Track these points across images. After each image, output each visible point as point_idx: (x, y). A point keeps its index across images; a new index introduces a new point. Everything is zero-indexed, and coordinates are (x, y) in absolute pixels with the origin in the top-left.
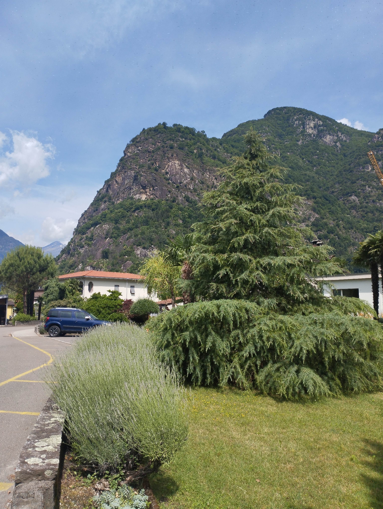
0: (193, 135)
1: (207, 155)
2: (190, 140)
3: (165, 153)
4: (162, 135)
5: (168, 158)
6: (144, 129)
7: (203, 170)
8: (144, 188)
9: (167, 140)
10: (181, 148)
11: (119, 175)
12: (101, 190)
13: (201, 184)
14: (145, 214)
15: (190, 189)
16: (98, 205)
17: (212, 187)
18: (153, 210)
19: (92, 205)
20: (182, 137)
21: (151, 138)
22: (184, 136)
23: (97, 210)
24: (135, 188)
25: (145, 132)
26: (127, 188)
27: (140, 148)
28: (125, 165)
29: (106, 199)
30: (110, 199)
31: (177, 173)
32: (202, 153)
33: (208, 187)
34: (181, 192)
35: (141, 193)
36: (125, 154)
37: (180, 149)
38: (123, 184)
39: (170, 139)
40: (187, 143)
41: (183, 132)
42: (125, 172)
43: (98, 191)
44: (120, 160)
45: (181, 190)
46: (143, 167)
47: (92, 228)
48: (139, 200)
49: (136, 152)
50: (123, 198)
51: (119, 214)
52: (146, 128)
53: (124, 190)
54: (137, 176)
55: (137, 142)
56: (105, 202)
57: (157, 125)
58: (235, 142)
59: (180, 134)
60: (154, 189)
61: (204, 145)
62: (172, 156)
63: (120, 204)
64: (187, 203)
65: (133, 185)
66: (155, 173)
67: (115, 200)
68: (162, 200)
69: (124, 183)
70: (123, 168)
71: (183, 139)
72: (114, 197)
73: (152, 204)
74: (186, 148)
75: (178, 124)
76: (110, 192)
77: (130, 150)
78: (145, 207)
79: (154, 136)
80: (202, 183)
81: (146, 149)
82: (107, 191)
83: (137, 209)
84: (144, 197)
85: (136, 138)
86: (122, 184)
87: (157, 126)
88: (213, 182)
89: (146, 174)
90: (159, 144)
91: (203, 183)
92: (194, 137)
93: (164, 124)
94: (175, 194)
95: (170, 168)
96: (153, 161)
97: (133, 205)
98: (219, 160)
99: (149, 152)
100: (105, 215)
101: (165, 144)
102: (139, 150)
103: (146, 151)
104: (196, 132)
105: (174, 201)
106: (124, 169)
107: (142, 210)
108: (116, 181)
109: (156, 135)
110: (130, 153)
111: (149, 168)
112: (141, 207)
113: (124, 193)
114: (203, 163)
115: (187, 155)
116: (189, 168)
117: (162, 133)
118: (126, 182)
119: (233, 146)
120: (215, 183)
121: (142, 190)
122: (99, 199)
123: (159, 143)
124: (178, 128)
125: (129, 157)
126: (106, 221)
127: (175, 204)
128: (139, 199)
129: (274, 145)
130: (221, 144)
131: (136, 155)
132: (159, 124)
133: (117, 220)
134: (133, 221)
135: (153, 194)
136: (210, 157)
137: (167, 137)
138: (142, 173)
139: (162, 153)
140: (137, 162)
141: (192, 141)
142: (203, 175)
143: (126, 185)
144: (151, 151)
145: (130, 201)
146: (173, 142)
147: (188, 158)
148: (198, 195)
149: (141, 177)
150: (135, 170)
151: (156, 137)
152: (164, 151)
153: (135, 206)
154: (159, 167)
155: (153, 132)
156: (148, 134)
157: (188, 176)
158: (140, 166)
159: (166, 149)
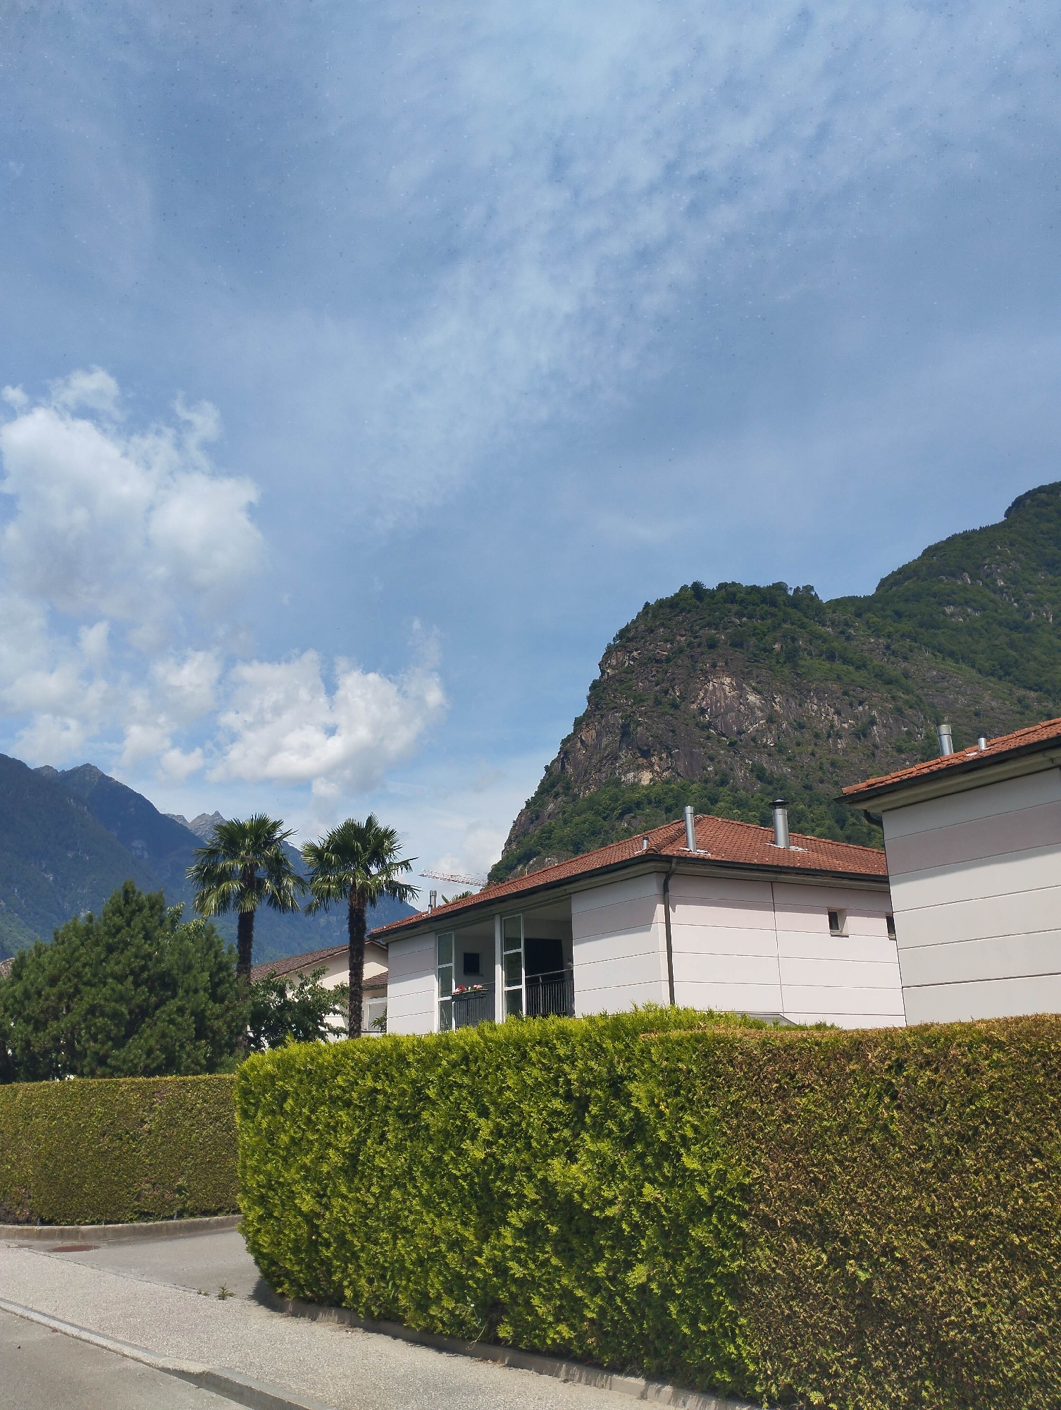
0: (773, 604)
1: (810, 654)
2: (763, 619)
3: (696, 662)
4: (689, 615)
5: (704, 673)
6: (647, 604)
7: (801, 692)
8: (646, 754)
9: (700, 629)
10: (737, 644)
11: (587, 725)
12: (553, 762)
13: (796, 729)
14: (646, 822)
15: (765, 746)
17: (829, 736)
18: (668, 810)
20: (740, 615)
21: (662, 625)
22: (745, 612)
23: (536, 818)
24: (625, 756)
25: (648, 612)
26: (608, 755)
28: (601, 698)
29: (559, 788)
31: (729, 709)
32: (796, 650)
33: (817, 736)
34: (742, 758)
35: (639, 768)
36: (603, 672)
37: (736, 646)
38: (597, 746)
39: (709, 625)
40: (755, 629)
41: (742, 601)
42: (602, 716)
43: (547, 768)
44: (591, 688)
45: (743, 751)
46: (643, 700)
47: (520, 868)
48: (635, 786)
49: (626, 665)
50: (599, 783)
51: (584, 826)
52: (652, 602)
53: (601, 761)
54: (629, 725)
55: (630, 640)
56: (556, 796)
57: (677, 590)
58: (907, 600)
59: (735, 608)
60: (670, 756)
61: (802, 626)
62: (714, 666)
63: (590, 799)
64: (759, 785)
65: (620, 749)
66: (672, 715)
67: (580, 790)
68: (693, 783)
69: (601, 745)
70: (598, 707)
71: (744, 619)
72: (576, 781)
73: (666, 793)
74: (753, 641)
75: (730, 581)
76: (570, 770)
77: (614, 662)
78: (650, 802)
79: (670, 619)
80: (801, 727)
81: (650, 655)
82: (563, 767)
83: (628, 810)
84: (646, 778)
85: (627, 629)
86: (595, 747)
87: (676, 595)
88: (832, 721)
89: (649, 718)
90: (683, 639)
91: (803, 727)
92: (773, 610)
93: (697, 586)
94: (726, 763)
95: (711, 699)
96: (665, 685)
97: (617, 800)
98: (846, 661)
99: (657, 661)
101: (696, 637)
102: (634, 659)
103: (650, 658)
104: (791, 593)
105: (723, 783)
106: (599, 709)
107: (639, 811)
108: (582, 742)
109: (675, 616)
110: (613, 668)
111: (658, 702)
112: (638, 805)
113: (600, 770)
114: (797, 674)
115: (754, 659)
116: (760, 693)
117: (689, 612)
118: (605, 741)
119: (899, 615)
120: (837, 723)
121: (641, 761)
122: (546, 789)
123: (682, 636)
124: (729, 592)
125: (610, 678)
126: (550, 846)
127: (724, 790)
128: (633, 784)
129: (1034, 592)
130: (859, 615)
131: (627, 673)
132: (682, 588)
133: (578, 844)
135: (669, 768)
136: (820, 656)
137: (703, 619)
138: (640, 716)
139: (688, 662)
140: (630, 688)
141: (769, 621)
142: (800, 705)
143: (605, 749)
144: (664, 658)
145: (612, 790)
146: (715, 629)
147: (758, 667)
148: (789, 759)
149: (637, 726)
150: (625, 711)
151: (674, 622)
152: (692, 656)
153: (624, 803)
154: (682, 698)
155: (668, 610)
156: (655, 616)
157: (759, 714)
158: (635, 698)
159: (699, 650)
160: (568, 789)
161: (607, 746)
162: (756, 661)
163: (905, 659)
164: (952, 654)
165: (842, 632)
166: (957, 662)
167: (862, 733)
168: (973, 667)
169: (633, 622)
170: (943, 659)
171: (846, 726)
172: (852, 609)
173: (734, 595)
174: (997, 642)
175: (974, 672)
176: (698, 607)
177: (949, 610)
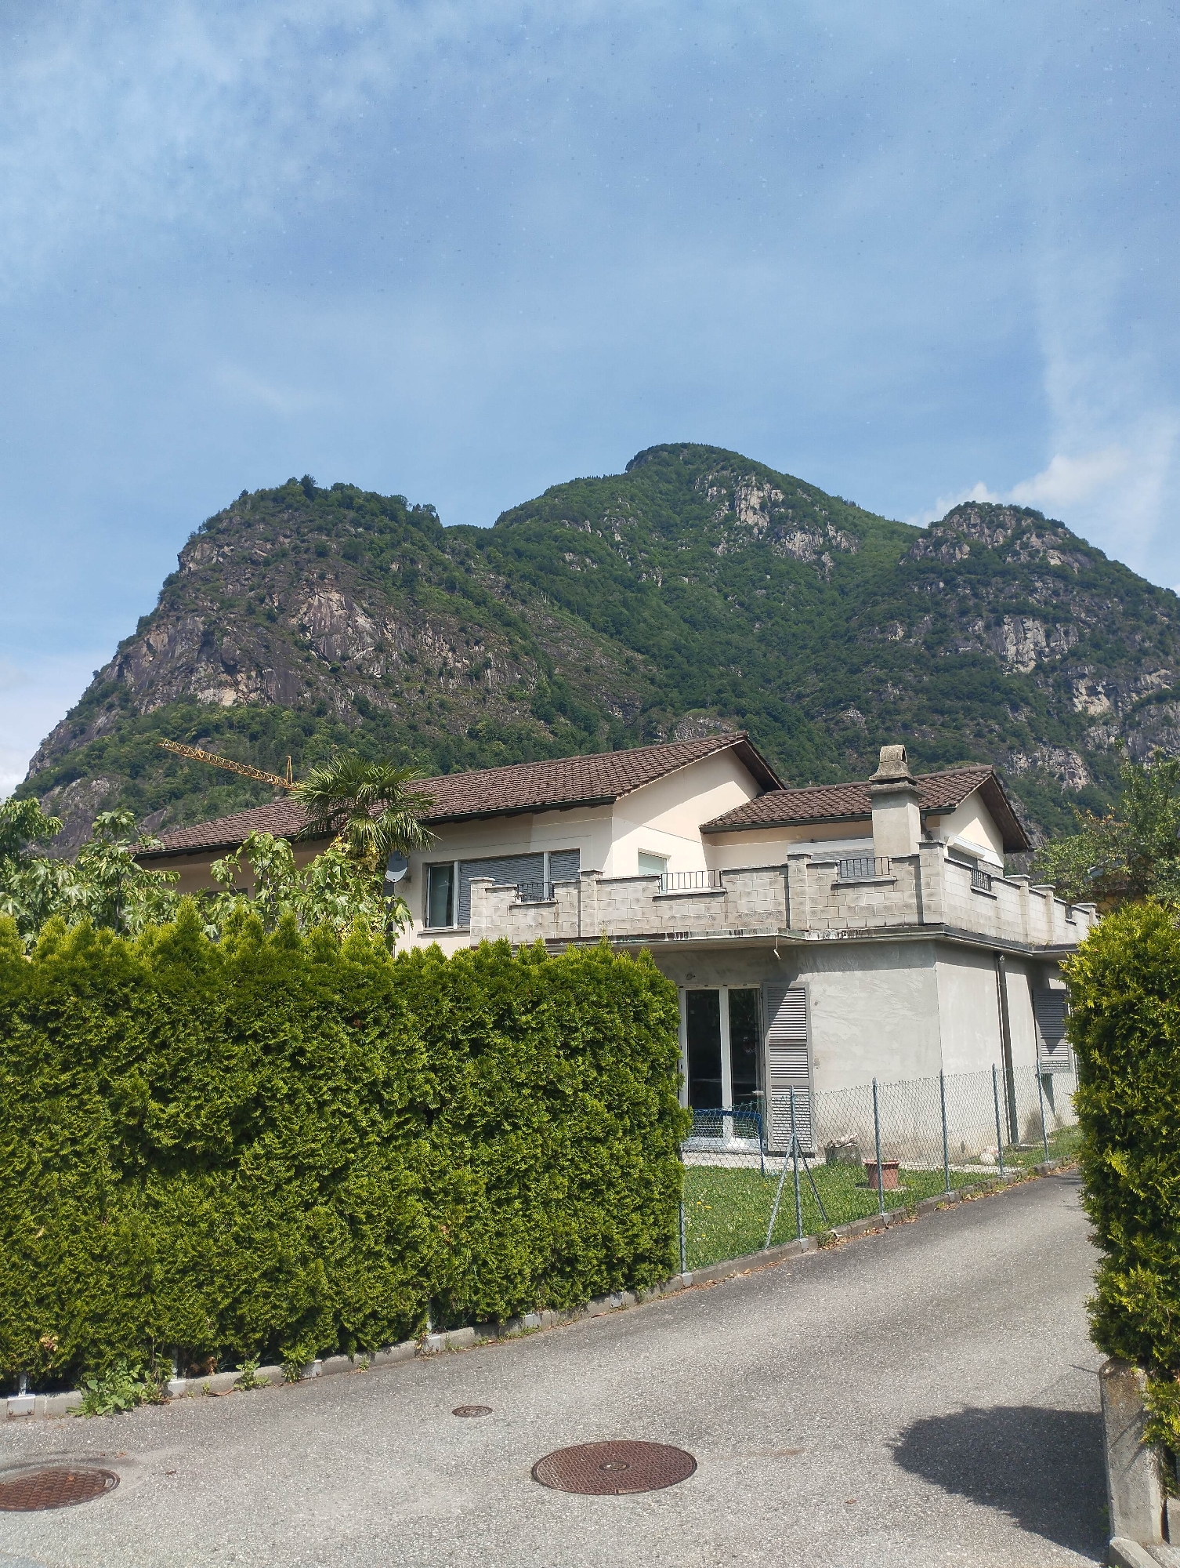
0: (393, 518)
1: (429, 580)
2: (381, 532)
3: (301, 570)
4: (297, 514)
5: (310, 584)
6: (245, 493)
7: (415, 622)
8: (231, 670)
9: (311, 531)
10: (351, 556)
11: (158, 627)
12: (105, 668)
13: (406, 662)
14: (226, 749)
15: (372, 677)
16: (86, 718)
17: (441, 674)
18: (254, 737)
19: (71, 714)
20: (356, 524)
21: (263, 520)
22: (363, 521)
23: (82, 732)
24: (203, 669)
25: (245, 503)
26: (182, 666)
27: (226, 549)
28: (179, 597)
29: (114, 699)
30: (126, 699)
31: (335, 630)
32: (416, 574)
33: (428, 672)
34: (345, 687)
35: (221, 685)
36: (182, 566)
37: (349, 559)
38: (168, 654)
39: (320, 529)
40: (372, 542)
41: (360, 508)
42: (178, 619)
43: (96, 673)
44: (165, 583)
45: (346, 680)
46: (233, 606)
47: (57, 790)
48: (214, 706)
49: (214, 560)
50: (167, 698)
51: (147, 747)
52: (251, 491)
53: (172, 673)
54: (212, 633)
55: (220, 532)
56: (110, 708)
57: (284, 482)
58: (528, 540)
59: (352, 514)
60: (260, 674)
61: (423, 548)
62: (322, 577)
63: (156, 716)
64: (360, 720)
65: (199, 660)
66: (267, 628)
67: (141, 703)
68: (285, 709)
69: (173, 652)
70: (173, 606)
71: (360, 530)
72: (137, 693)
73: (253, 718)
74: (368, 556)
75: (347, 483)
76: (130, 678)
77: (198, 555)
78: (231, 726)
79: (273, 515)
80: (412, 660)
81: (246, 553)
82: (121, 674)
83: (204, 733)
84: (228, 697)
85: (218, 519)
86: (166, 654)
87: (283, 488)
88: (445, 658)
89: (238, 627)
90: (287, 541)
91: (414, 661)
92: (393, 524)
93: (307, 482)
94: (325, 690)
95: (314, 615)
96: (263, 592)
97: (191, 720)
98: (466, 594)
99: (254, 562)
100: (102, 749)
101: (303, 541)
102: (224, 555)
103: (244, 558)
104: (410, 509)
105: (320, 713)
106: (175, 610)
107: (218, 736)
108: (149, 646)
109: (280, 512)
110: (197, 563)
111: (251, 611)
112: (217, 728)
113: (170, 683)
114: (415, 602)
115: (368, 576)
116: (370, 616)
117: (296, 510)
118: (179, 650)
119: (519, 554)
120: (451, 661)
121: (225, 677)
122: (93, 699)
123: (286, 536)
124: (345, 497)
125: (192, 573)
126: (101, 767)
127: (322, 720)
128: (212, 703)
129: (647, 553)
130: (480, 547)
131: (214, 570)
132: (290, 481)
133: (138, 766)
134: (186, 770)
135: (257, 689)
136: (440, 585)
137: (311, 521)
138: (228, 624)
139: (291, 569)
140: (217, 591)
141: (388, 537)
142: (413, 636)
143: (179, 658)
144: (261, 559)
145: (184, 708)
146: (327, 535)
147: (371, 587)
148: (395, 695)
149: (223, 636)
150: (207, 616)
151: (277, 520)
152: (297, 563)
153: (200, 724)
154: (281, 609)
155: (270, 504)
156: (254, 508)
157: (369, 640)
158: (222, 602)
159: (306, 556)
160: (127, 701)
161: (182, 654)
162: (370, 579)
163: (524, 602)
164: (568, 604)
165: (462, 563)
166: (573, 613)
167: (475, 675)
168: (587, 620)
169: (225, 511)
170: (560, 608)
171: (459, 665)
172: (473, 539)
173: (351, 498)
174: (610, 598)
175: (588, 627)
176: (308, 507)
177: (569, 557)
